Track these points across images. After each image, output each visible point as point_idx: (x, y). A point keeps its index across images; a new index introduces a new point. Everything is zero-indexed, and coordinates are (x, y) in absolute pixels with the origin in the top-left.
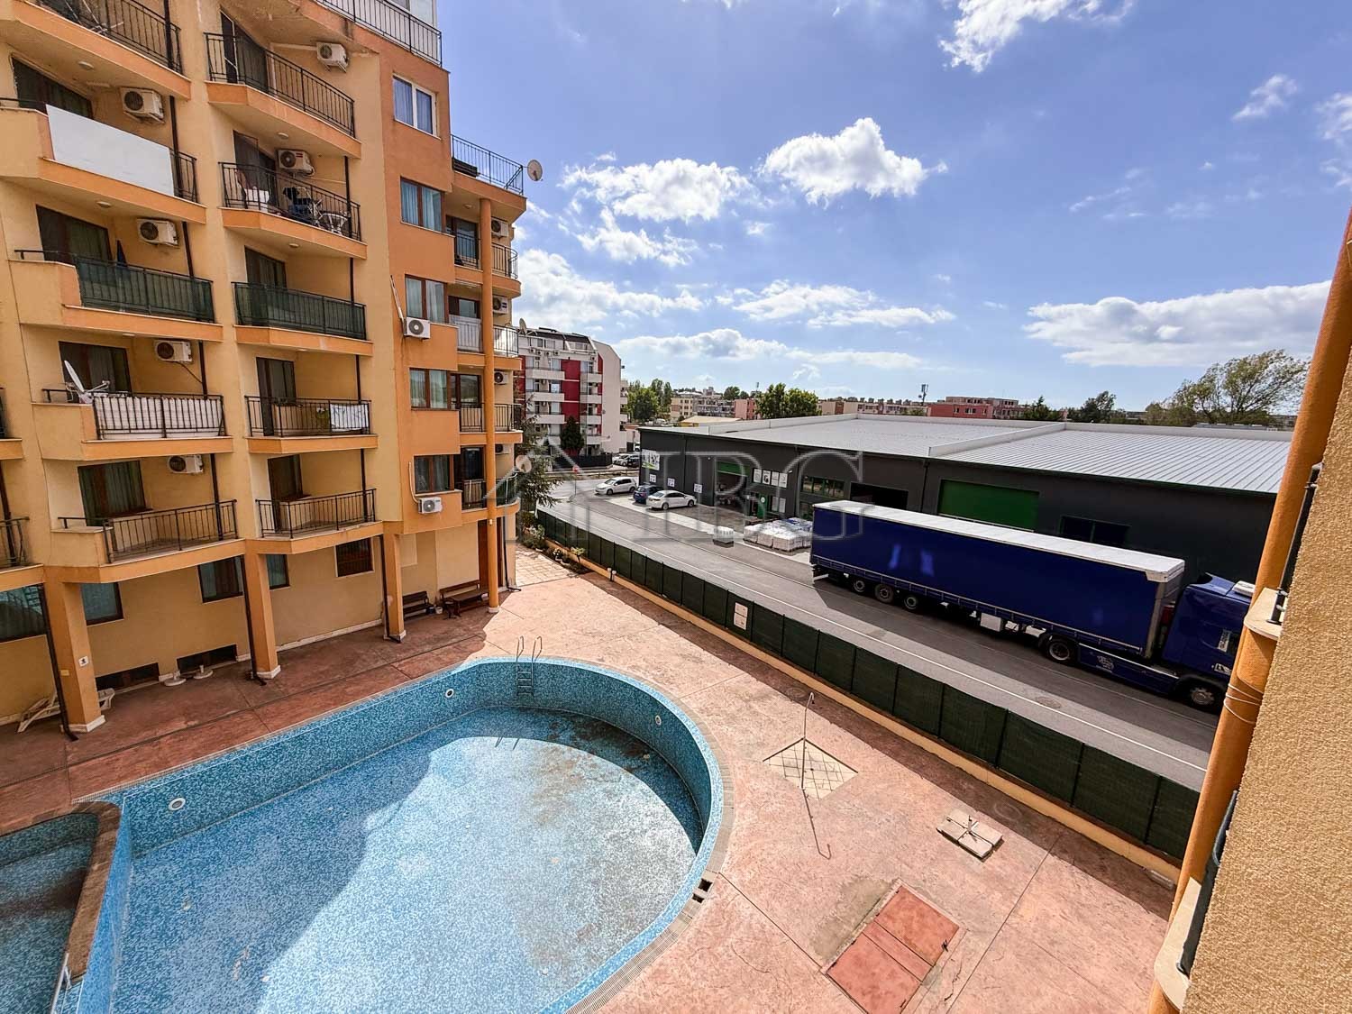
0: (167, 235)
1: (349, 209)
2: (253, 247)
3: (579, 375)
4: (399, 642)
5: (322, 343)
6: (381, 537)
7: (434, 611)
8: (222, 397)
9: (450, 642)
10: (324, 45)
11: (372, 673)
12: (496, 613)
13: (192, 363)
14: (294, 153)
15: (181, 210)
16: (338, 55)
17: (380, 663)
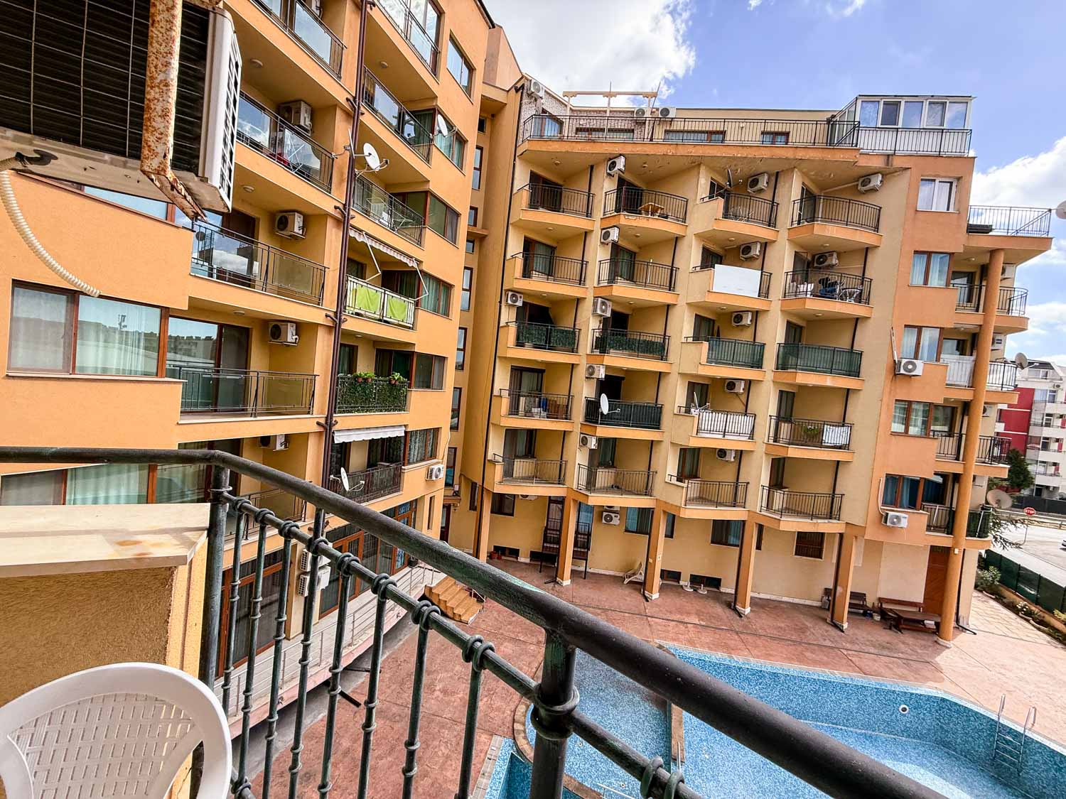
0: (747, 320)
1: (862, 284)
2: (791, 320)
3: (1032, 405)
4: (843, 632)
5: (828, 381)
6: (841, 535)
7: (871, 616)
8: (755, 415)
9: (896, 655)
10: (866, 177)
11: (824, 649)
12: (947, 648)
13: (742, 393)
14: (827, 254)
15: (758, 305)
16: (876, 181)
17: (828, 643)
